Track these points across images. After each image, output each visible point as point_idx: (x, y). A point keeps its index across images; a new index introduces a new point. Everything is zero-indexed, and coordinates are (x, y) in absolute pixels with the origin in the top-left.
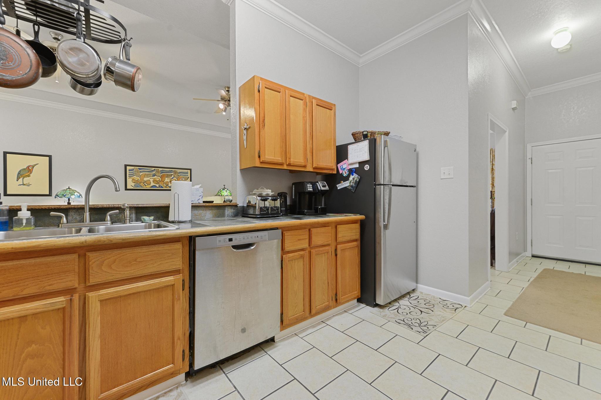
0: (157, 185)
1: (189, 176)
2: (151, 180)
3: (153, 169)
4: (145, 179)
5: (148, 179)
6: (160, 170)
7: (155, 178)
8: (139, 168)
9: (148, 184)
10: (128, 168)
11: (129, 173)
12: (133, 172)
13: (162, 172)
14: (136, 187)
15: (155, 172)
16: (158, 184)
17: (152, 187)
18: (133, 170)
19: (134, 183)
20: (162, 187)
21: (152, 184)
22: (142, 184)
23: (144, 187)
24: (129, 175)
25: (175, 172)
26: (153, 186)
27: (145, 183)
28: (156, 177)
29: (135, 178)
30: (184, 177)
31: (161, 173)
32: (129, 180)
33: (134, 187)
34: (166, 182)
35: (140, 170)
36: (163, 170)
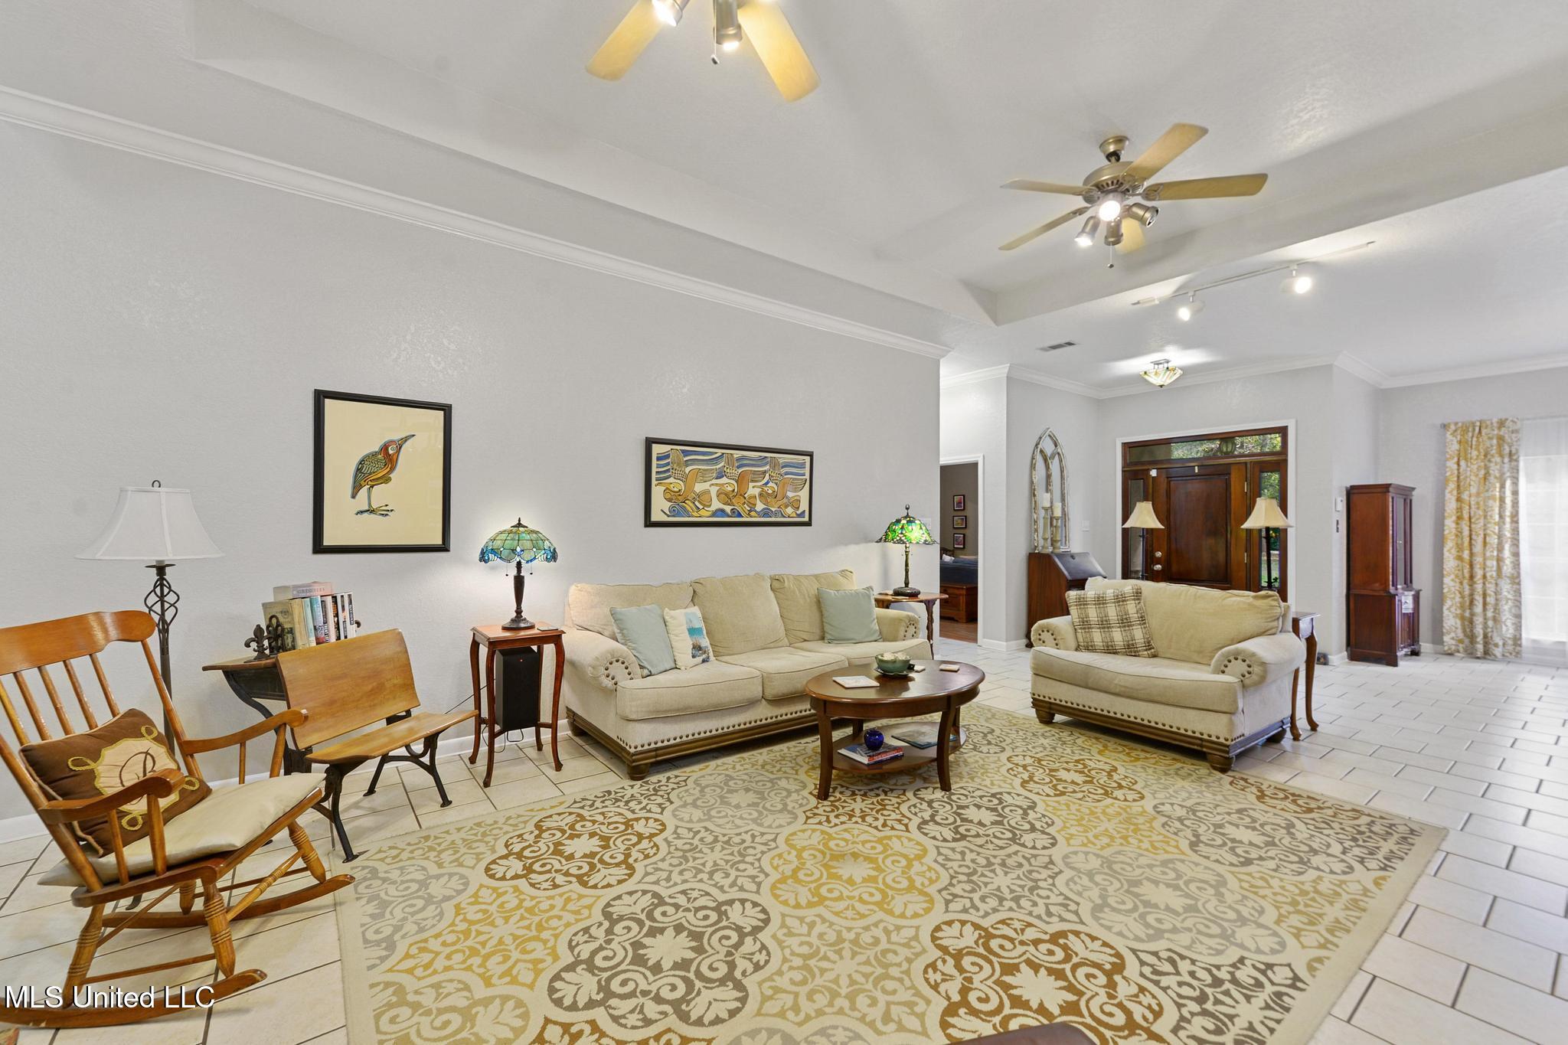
0: (728, 509)
1: (807, 476)
2: (714, 491)
3: (720, 451)
4: (699, 487)
5: (705, 486)
6: (735, 456)
7: (723, 485)
8: (683, 451)
9: (705, 506)
10: (657, 449)
11: (658, 466)
12: (668, 464)
13: (741, 463)
14: (674, 516)
15: (722, 464)
16: (729, 505)
17: (714, 514)
18: (668, 457)
19: (669, 500)
20: (740, 515)
21: (716, 505)
22: (689, 505)
23: (695, 514)
24: (657, 472)
25: (774, 464)
26: (717, 510)
27: (696, 503)
28: (724, 480)
29: (672, 486)
30: (794, 479)
31: (738, 467)
32: (657, 492)
33: (668, 516)
34: (750, 498)
35: (685, 456)
36: (743, 458)
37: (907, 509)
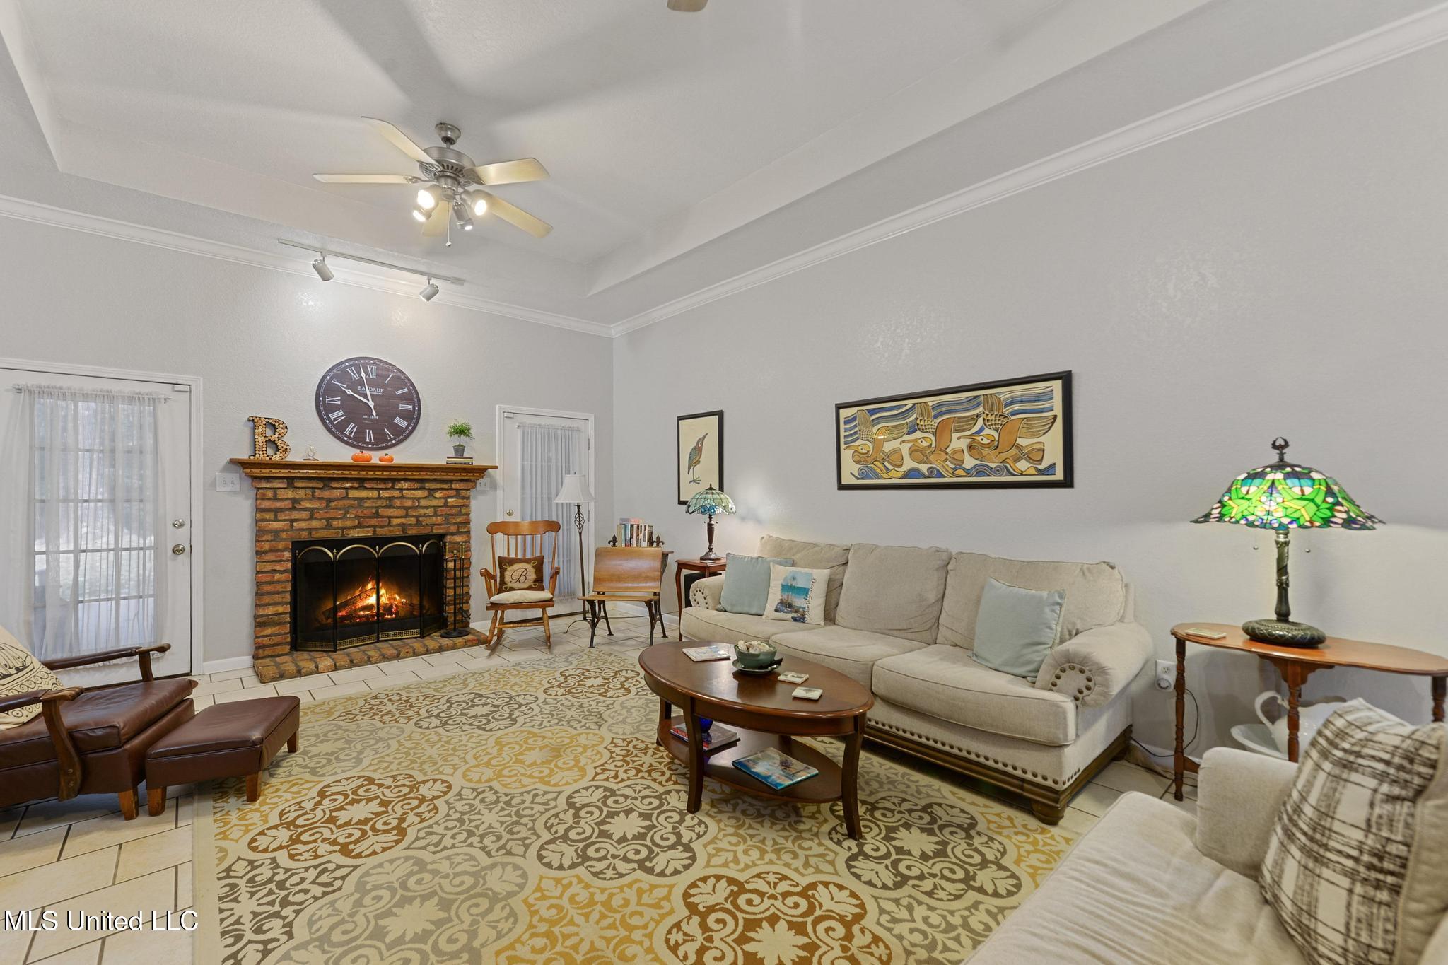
0: (924, 468)
1: (1058, 410)
2: (905, 449)
3: (910, 403)
4: (888, 447)
5: (896, 444)
6: (930, 404)
7: (916, 440)
8: (869, 411)
9: (895, 466)
10: (845, 413)
11: (846, 430)
12: (855, 426)
13: (940, 410)
14: (862, 479)
15: (915, 416)
16: (925, 463)
17: (906, 475)
18: (854, 419)
19: (858, 462)
20: (940, 475)
21: (909, 464)
22: (878, 467)
23: (885, 475)
24: (846, 437)
25: (991, 405)
26: (910, 470)
27: (886, 464)
28: (918, 434)
29: (860, 448)
30: (1029, 419)
31: (935, 417)
32: (847, 455)
33: (858, 479)
34: (955, 452)
35: (871, 415)
36: (942, 404)
37: (1280, 448)
